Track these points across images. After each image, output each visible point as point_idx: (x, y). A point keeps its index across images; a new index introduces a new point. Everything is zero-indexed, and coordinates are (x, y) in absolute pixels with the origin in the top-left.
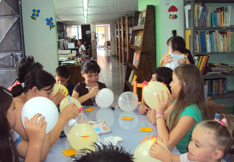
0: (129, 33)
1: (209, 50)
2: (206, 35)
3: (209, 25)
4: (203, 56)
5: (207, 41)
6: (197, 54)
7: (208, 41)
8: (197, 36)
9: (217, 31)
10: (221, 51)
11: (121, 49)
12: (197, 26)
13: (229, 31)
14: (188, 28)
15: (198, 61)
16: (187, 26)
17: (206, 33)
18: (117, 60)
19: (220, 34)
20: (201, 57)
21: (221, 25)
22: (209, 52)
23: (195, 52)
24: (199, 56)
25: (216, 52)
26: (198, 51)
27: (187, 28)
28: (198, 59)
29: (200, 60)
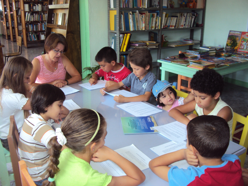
0: (25, 11)
1: (132, 29)
2: (129, 15)
3: (131, 6)
4: (127, 33)
5: (129, 21)
6: (122, 32)
7: (131, 21)
8: (122, 16)
9: (137, 11)
10: (140, 30)
11: (13, 28)
12: (122, 7)
13: (147, 12)
14: (114, 9)
15: (122, 39)
16: (112, 6)
17: (129, 14)
18: (7, 40)
19: (140, 14)
20: (126, 35)
21: (141, 6)
22: (132, 30)
23: (121, 30)
24: (123, 34)
25: (137, 30)
26: (123, 30)
27: (112, 9)
28: (123, 37)
29: (125, 37)
